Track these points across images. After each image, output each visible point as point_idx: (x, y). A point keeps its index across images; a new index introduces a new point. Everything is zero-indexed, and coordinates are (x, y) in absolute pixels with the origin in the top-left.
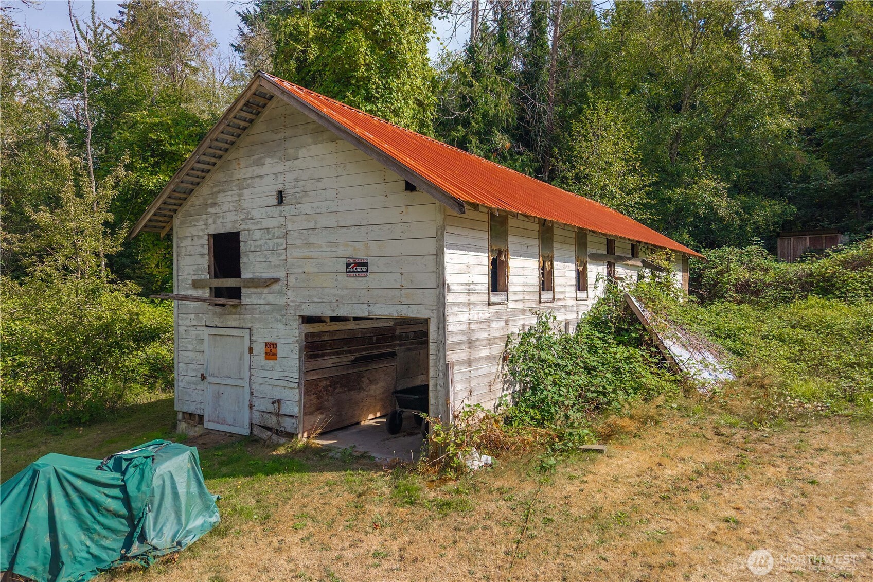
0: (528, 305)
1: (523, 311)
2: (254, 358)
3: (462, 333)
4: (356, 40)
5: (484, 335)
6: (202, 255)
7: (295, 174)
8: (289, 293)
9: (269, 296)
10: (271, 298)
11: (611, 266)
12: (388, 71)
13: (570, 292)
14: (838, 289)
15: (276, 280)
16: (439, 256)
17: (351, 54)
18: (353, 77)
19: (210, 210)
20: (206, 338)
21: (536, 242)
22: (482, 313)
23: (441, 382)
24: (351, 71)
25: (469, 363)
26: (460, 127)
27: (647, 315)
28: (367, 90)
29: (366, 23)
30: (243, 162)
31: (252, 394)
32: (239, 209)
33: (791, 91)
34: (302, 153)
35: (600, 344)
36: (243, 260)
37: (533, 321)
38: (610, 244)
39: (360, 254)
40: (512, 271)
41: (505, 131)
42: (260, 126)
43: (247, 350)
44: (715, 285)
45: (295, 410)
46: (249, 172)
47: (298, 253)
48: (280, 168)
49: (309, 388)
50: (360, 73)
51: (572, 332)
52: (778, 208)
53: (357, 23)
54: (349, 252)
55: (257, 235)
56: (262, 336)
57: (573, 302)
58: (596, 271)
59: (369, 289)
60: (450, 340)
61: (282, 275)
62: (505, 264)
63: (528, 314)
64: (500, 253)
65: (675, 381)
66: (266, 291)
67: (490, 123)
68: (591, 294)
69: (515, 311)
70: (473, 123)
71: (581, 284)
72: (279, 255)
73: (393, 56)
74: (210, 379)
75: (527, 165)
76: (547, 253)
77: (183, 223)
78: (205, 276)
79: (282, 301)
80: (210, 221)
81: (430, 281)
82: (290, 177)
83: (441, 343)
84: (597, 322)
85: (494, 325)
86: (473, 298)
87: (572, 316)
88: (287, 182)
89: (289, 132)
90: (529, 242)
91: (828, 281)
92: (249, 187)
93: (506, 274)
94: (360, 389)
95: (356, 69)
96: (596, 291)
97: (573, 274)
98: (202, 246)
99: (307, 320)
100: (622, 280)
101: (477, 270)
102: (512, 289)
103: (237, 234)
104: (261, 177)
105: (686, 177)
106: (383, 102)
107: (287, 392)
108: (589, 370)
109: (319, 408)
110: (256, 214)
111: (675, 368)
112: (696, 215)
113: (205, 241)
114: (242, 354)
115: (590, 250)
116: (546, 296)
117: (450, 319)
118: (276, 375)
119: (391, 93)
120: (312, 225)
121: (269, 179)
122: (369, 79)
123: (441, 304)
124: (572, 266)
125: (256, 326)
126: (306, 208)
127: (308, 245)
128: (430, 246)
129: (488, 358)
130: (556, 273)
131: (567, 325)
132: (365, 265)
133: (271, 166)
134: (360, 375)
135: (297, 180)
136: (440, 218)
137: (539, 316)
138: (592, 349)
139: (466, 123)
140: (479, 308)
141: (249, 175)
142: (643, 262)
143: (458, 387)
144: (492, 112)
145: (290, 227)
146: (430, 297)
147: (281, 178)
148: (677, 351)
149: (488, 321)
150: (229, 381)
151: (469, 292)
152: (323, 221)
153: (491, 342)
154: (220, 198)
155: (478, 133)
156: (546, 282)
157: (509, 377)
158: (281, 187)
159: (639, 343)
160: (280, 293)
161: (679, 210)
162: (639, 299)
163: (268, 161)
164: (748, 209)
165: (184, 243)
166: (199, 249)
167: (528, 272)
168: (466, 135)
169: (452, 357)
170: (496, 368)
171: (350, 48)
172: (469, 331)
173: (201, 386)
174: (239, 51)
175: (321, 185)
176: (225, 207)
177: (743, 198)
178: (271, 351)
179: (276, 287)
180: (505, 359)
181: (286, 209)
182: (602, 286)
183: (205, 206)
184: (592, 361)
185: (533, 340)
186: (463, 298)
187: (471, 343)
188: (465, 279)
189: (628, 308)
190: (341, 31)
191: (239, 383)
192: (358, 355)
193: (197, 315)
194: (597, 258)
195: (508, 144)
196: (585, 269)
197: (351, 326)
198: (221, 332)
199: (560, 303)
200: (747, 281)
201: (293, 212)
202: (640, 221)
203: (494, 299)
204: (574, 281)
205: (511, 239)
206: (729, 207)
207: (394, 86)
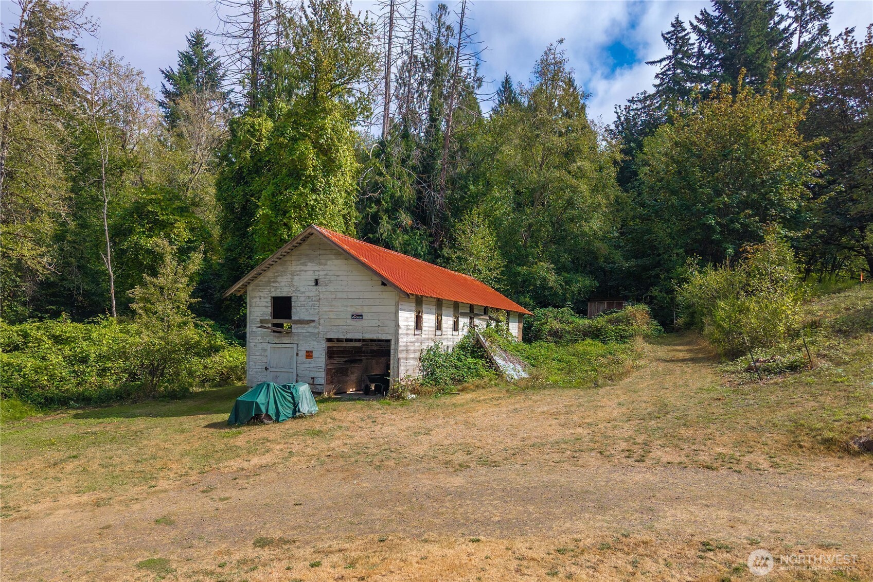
0: (430, 336)
1: (428, 339)
2: (299, 358)
3: (404, 346)
4: (306, 149)
5: (412, 348)
6: (267, 307)
7: (325, 272)
8: (320, 327)
9: (310, 329)
10: (310, 330)
11: (471, 319)
12: (328, 172)
13: (450, 331)
14: (602, 335)
15: (313, 321)
16: (397, 313)
17: (303, 158)
18: (304, 175)
19: (272, 284)
20: (269, 349)
21: (435, 307)
22: (412, 338)
23: (396, 365)
24: (301, 170)
25: (406, 359)
26: (373, 205)
27: (487, 344)
28: (313, 185)
29: (313, 136)
30: (294, 263)
31: (297, 375)
32: (291, 285)
33: (600, 204)
34: (329, 263)
35: (463, 357)
36: (293, 310)
37: (432, 344)
38: (472, 307)
39: (359, 312)
40: (424, 320)
41: (408, 209)
42: (305, 246)
43: (295, 354)
44: (539, 331)
45: (323, 381)
46: (298, 268)
47: (326, 309)
48: (317, 268)
49: (328, 371)
50: (308, 172)
51: (450, 351)
52: (587, 282)
53: (306, 135)
54: (353, 309)
55: (302, 299)
56: (304, 348)
57: (451, 337)
58: (463, 321)
59: (363, 327)
60: (400, 348)
61: (316, 319)
62: (421, 317)
63: (430, 341)
64: (419, 312)
65: (496, 374)
66: (307, 326)
67: (397, 204)
68: (460, 333)
69: (425, 339)
70: (384, 203)
71: (456, 327)
72: (314, 309)
73: (332, 161)
74: (271, 369)
75: (424, 239)
76: (439, 312)
77: (253, 290)
78: (269, 317)
79: (316, 331)
80: (273, 290)
81: (393, 324)
82: (322, 273)
83: (396, 349)
84: (462, 347)
85: (416, 344)
86: (409, 332)
87: (450, 343)
88: (321, 275)
89: (321, 252)
90: (432, 307)
91: (599, 331)
92: (298, 275)
93: (421, 321)
94: (347, 376)
95: (305, 169)
96: (463, 332)
97: (451, 323)
98: (267, 302)
99: (329, 340)
100: (477, 326)
101: (410, 320)
102: (424, 328)
103: (290, 298)
104: (305, 271)
105: (531, 259)
106: (324, 194)
107: (318, 373)
108: (456, 367)
109: (332, 382)
110: (302, 289)
111: (497, 369)
112: (535, 285)
113: (269, 300)
114: (291, 357)
115: (460, 311)
116: (439, 333)
117: (400, 340)
118: (312, 366)
119: (329, 187)
120: (334, 296)
121: (310, 273)
122: (315, 177)
123: (397, 334)
124: (451, 319)
125: (300, 343)
126: (331, 288)
127: (331, 306)
128: (393, 309)
129: (414, 358)
130: (443, 322)
131: (448, 347)
132: (362, 316)
133: (311, 267)
134: (347, 369)
135: (326, 275)
136: (397, 298)
137: (435, 342)
138: (460, 360)
139: (378, 202)
140: (411, 336)
141: (298, 269)
142: (490, 317)
143: (402, 368)
144: (398, 194)
145: (321, 296)
146: (392, 331)
147: (317, 273)
148: (500, 361)
149: (413, 342)
150: (283, 370)
151: (408, 329)
152: (340, 295)
153: (415, 351)
154: (279, 279)
155: (387, 211)
156: (439, 326)
157: (422, 368)
158: (317, 278)
159: (482, 357)
160: (315, 327)
161: (524, 281)
162: (484, 336)
163: (309, 264)
164: (568, 282)
165: (254, 300)
166: (265, 304)
167: (431, 321)
168: (378, 211)
169: (400, 355)
170: (416, 363)
171: (302, 153)
172: (407, 346)
173: (265, 373)
174: (163, 106)
175: (339, 279)
176: (283, 284)
177: (566, 274)
178: (309, 354)
179: (312, 324)
180: (420, 359)
181: (319, 288)
182: (466, 329)
183: (269, 282)
184: (459, 364)
185: (432, 353)
186: (405, 332)
187: (407, 351)
188: (405, 323)
189: (478, 341)
190: (294, 140)
191: (291, 370)
192: (346, 359)
193: (263, 337)
194: (464, 315)
195: (410, 222)
196: (458, 320)
197: (344, 344)
198: (279, 345)
199: (445, 337)
200: (557, 330)
201: (324, 289)
202: (496, 289)
203: (416, 333)
204: (452, 326)
205: (424, 306)
206: (556, 281)
207: (332, 182)
